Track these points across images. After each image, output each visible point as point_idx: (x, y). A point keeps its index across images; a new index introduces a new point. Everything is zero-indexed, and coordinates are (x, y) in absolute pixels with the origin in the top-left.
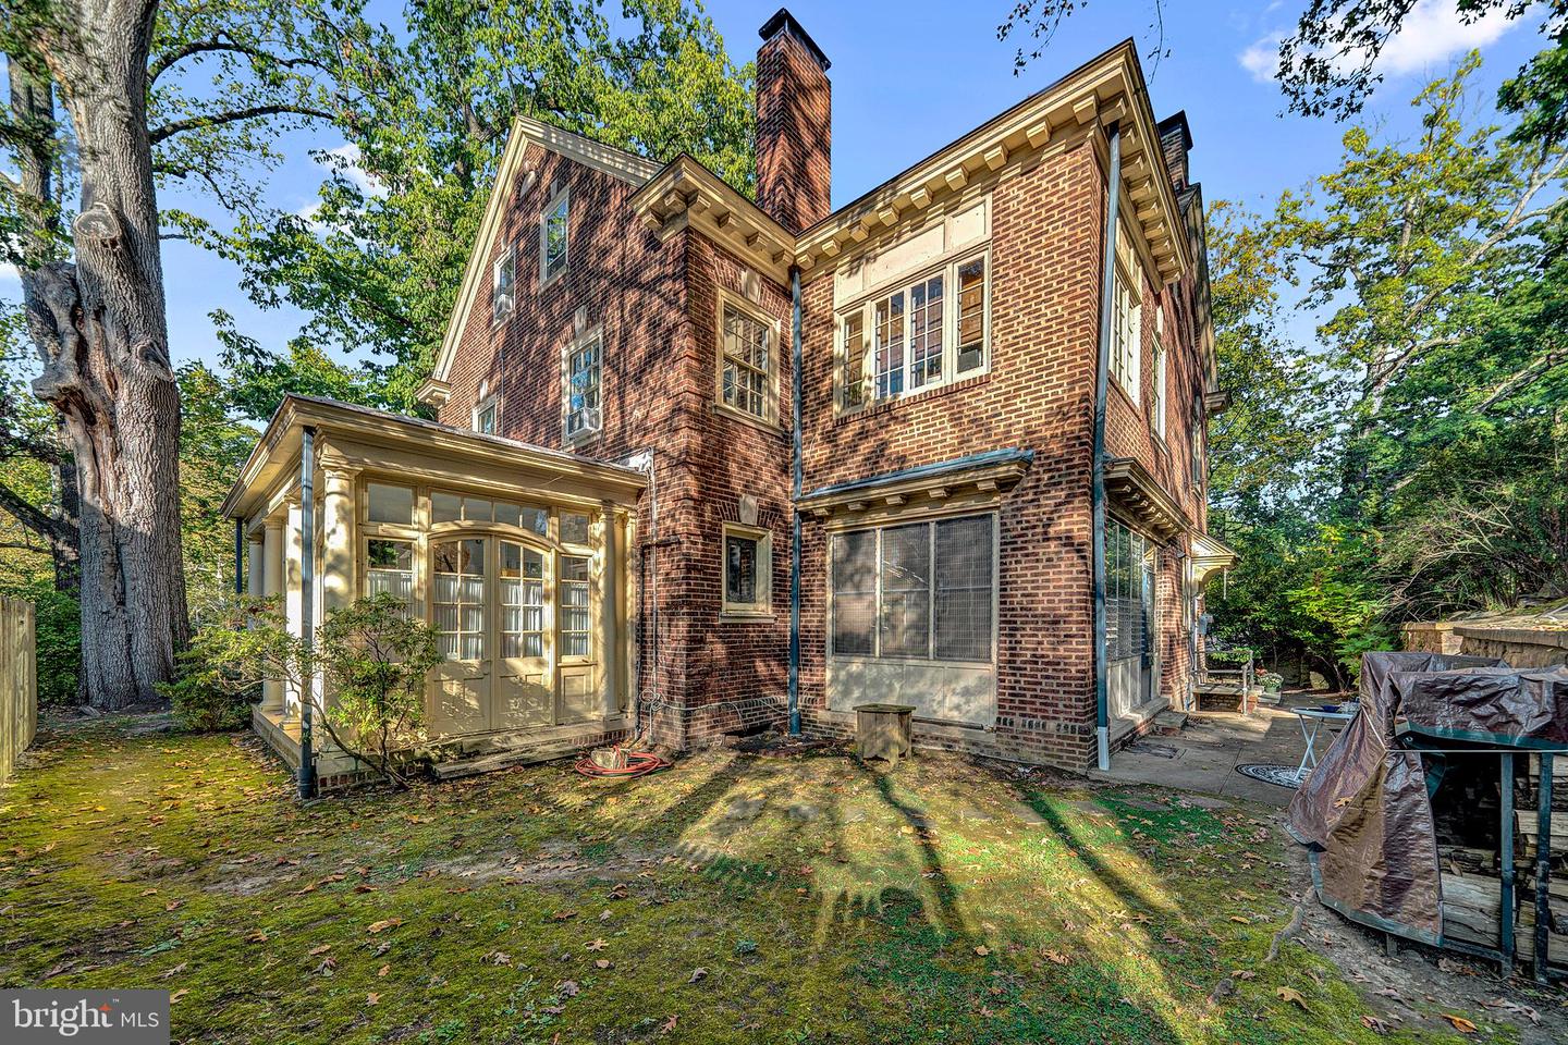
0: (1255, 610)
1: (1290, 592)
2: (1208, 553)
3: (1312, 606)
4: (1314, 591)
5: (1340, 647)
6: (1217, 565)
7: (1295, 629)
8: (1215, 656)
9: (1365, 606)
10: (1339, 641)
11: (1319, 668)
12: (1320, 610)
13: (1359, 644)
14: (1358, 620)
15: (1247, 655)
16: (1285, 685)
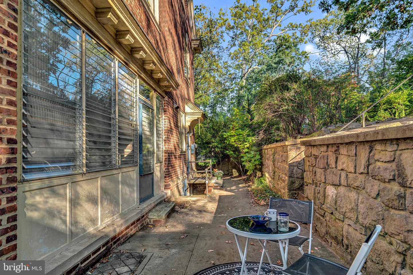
0: (213, 142)
1: (225, 133)
2: (192, 111)
3: (232, 140)
4: (233, 132)
5: (242, 157)
6: (196, 117)
7: (227, 150)
8: (200, 164)
9: (250, 139)
10: (242, 155)
11: (235, 167)
12: (235, 142)
13: (249, 156)
14: (248, 145)
15: (210, 162)
16: (225, 175)
